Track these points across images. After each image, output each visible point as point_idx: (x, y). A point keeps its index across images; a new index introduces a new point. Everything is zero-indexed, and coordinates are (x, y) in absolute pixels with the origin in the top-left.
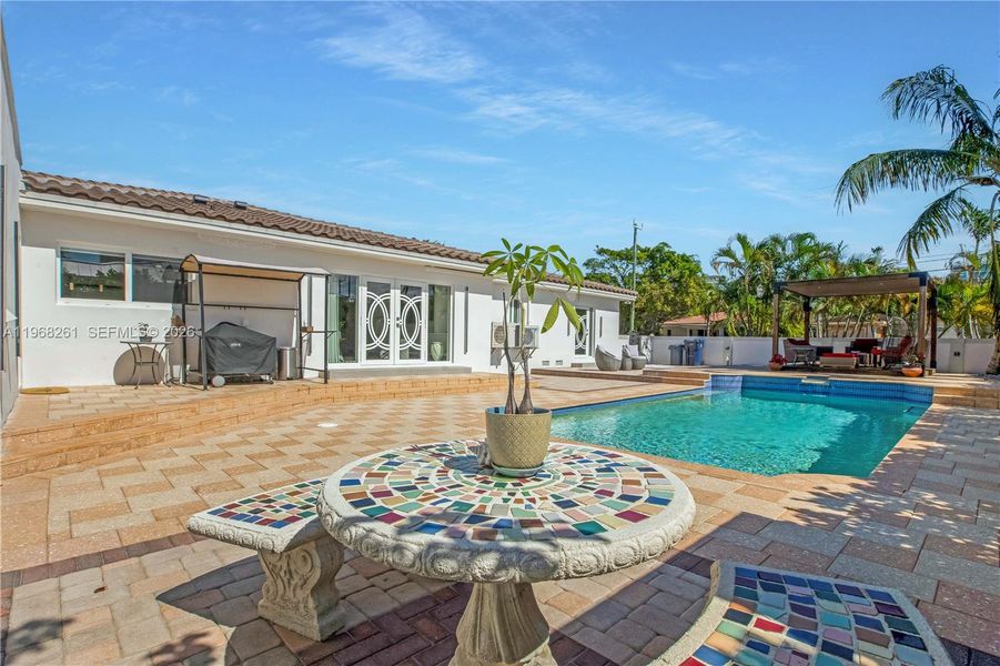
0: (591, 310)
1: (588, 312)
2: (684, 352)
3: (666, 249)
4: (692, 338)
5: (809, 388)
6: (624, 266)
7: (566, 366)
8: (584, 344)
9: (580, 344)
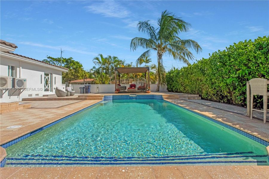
0: (51, 74)
1: (50, 75)
2: (85, 89)
3: (72, 59)
4: (87, 85)
5: (132, 98)
6: (57, 63)
7: (40, 96)
8: (48, 87)
9: (47, 87)
